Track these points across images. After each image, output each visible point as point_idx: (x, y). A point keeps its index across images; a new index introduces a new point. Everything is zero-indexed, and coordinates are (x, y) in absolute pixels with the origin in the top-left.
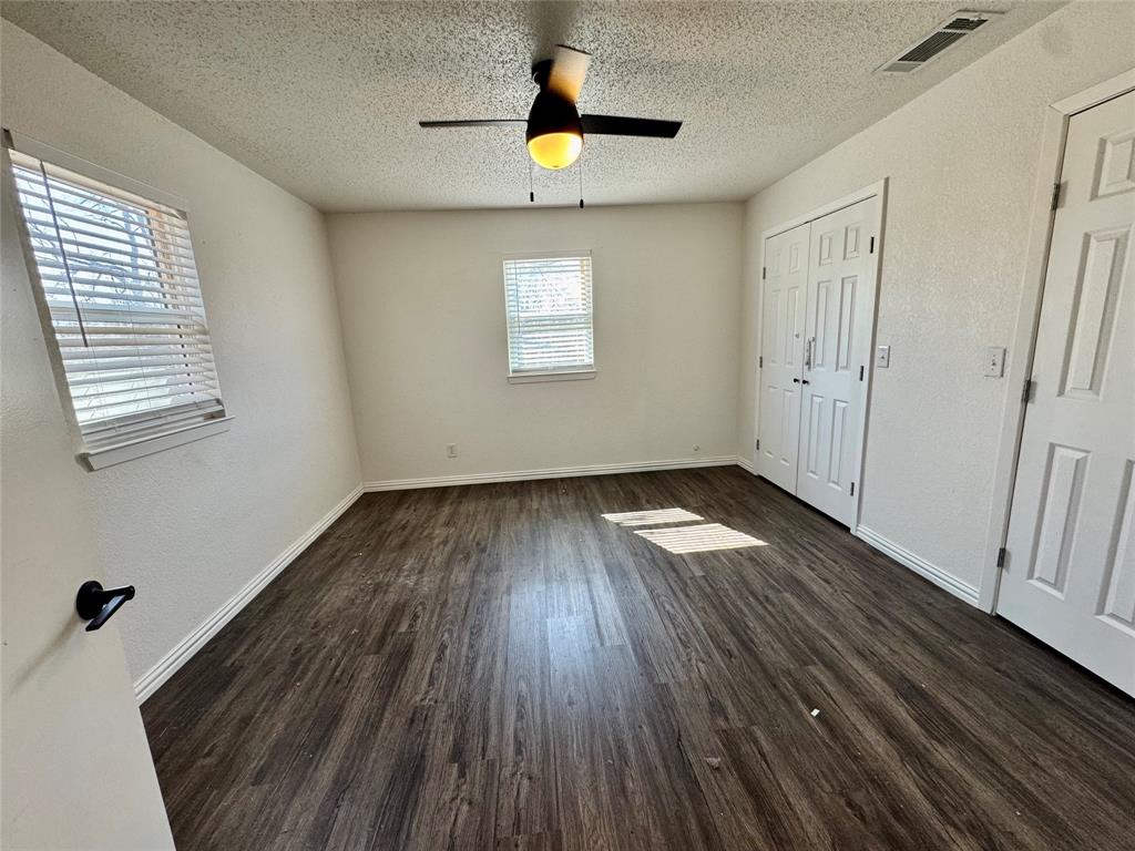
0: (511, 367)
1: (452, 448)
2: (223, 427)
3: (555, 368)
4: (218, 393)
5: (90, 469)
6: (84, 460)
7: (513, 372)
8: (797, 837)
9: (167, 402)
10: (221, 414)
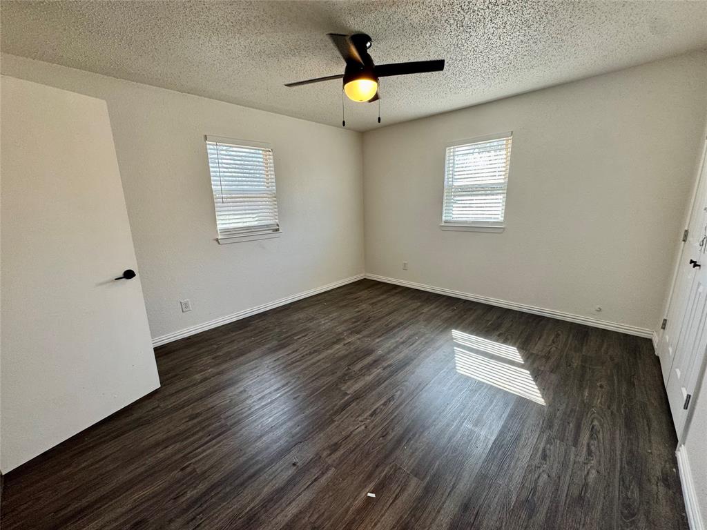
0: (444, 218)
1: (405, 264)
2: (277, 235)
3: (473, 222)
4: (277, 221)
5: (219, 243)
6: (217, 240)
7: (445, 222)
8: (272, 513)
9: (256, 223)
10: (277, 230)
